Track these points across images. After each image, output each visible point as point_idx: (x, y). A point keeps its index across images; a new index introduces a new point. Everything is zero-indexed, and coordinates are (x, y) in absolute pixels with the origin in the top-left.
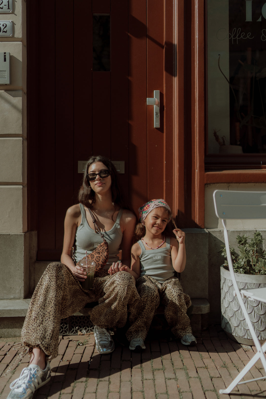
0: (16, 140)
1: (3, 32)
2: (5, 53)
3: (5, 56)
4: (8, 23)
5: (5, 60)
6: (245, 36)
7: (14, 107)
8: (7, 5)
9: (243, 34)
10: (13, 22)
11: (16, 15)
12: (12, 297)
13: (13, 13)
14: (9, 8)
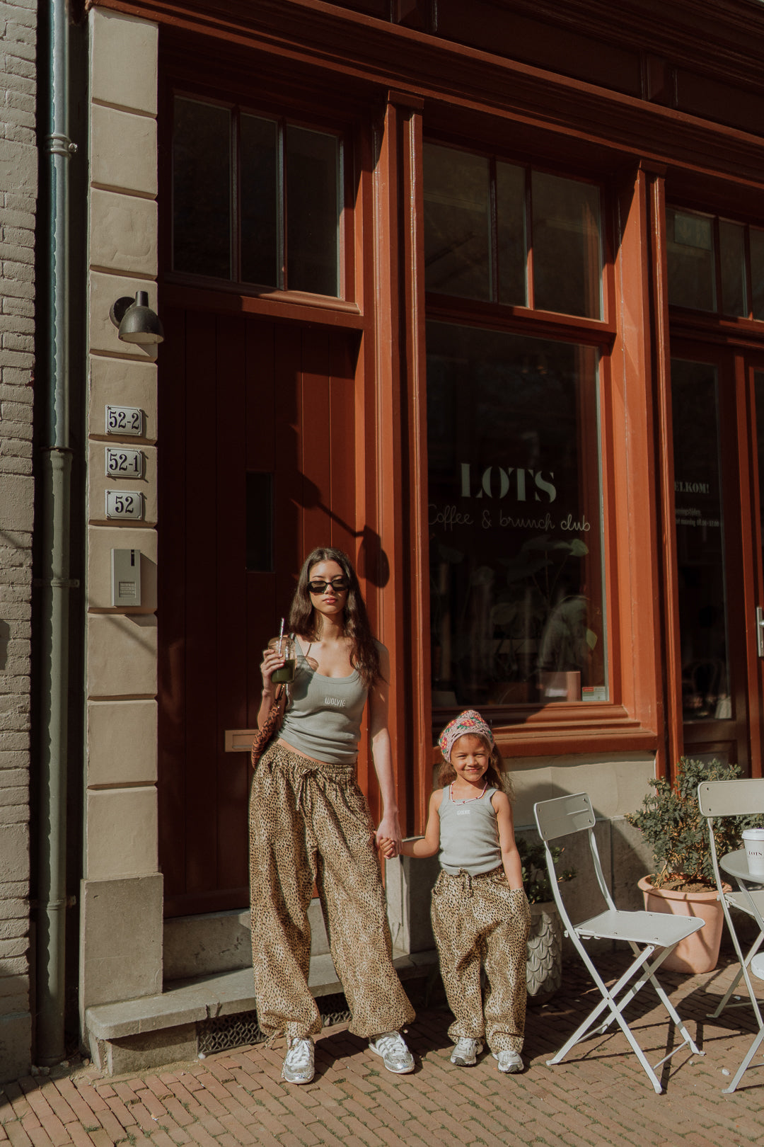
0: (147, 705)
1: (126, 511)
2: (133, 551)
3: (133, 556)
4: (135, 495)
5: (133, 564)
6: (461, 520)
7: (144, 644)
8: (134, 465)
9: (458, 517)
10: (142, 494)
11: (147, 482)
12: (143, 993)
13: (143, 478)
14: (136, 470)
